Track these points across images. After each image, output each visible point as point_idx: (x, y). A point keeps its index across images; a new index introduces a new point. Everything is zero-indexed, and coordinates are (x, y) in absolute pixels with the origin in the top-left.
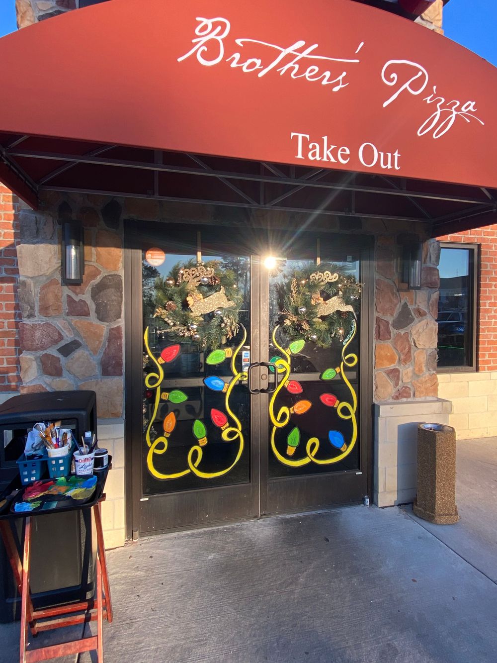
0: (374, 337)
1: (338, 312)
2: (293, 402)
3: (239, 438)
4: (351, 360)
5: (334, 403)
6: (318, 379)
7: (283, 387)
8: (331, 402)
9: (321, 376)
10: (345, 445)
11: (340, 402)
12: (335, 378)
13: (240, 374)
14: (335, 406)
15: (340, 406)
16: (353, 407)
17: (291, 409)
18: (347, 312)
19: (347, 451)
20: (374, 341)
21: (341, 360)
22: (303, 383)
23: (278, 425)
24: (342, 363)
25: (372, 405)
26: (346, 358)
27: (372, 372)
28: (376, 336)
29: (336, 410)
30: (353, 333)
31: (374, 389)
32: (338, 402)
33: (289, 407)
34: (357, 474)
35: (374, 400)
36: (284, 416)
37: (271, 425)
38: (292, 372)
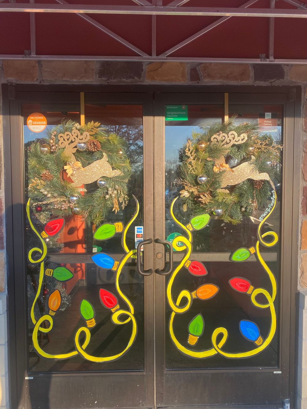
0: (300, 211)
1: (250, 181)
2: (195, 286)
3: (131, 322)
4: (269, 239)
5: (247, 288)
6: (228, 260)
7: (184, 268)
8: (243, 288)
9: (231, 256)
10: (260, 338)
11: (255, 288)
12: (249, 260)
13: (132, 251)
14: (249, 292)
15: (254, 292)
16: (271, 294)
17: (193, 293)
18: (262, 181)
19: (263, 345)
20: (301, 216)
21: (257, 239)
22: (207, 264)
23: (176, 310)
24: (258, 242)
25: (296, 294)
26: (263, 236)
27: (298, 254)
28: (303, 211)
29: (249, 297)
30: (272, 207)
31: (299, 275)
32: (251, 288)
33: (191, 291)
34: (275, 372)
35: (299, 288)
36: (184, 301)
37: (169, 311)
38: (194, 250)
